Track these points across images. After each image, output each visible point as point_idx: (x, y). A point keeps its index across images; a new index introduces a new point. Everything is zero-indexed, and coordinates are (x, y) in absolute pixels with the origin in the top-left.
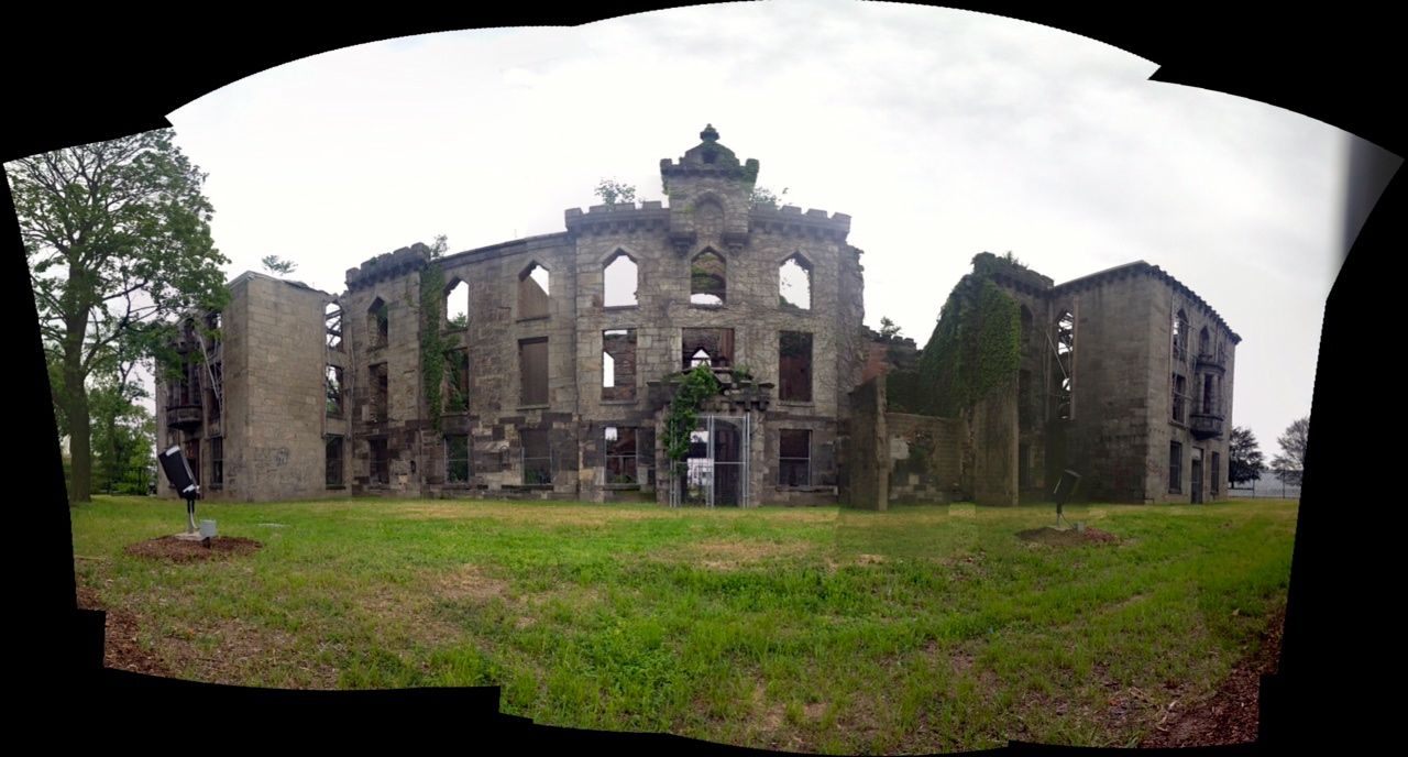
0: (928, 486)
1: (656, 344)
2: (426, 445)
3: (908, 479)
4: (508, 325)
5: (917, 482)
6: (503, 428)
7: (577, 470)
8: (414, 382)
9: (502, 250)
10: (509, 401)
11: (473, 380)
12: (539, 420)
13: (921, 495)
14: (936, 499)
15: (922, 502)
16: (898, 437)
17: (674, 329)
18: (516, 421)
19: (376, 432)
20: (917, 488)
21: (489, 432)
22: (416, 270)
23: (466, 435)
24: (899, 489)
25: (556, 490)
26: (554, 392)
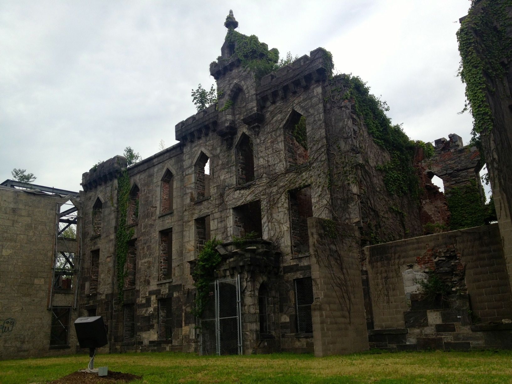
0: (457, 325)
1: (219, 225)
2: (115, 311)
3: (426, 319)
4: (155, 220)
5: (439, 321)
6: (150, 298)
7: (181, 327)
8: (111, 265)
9: (155, 161)
10: (154, 278)
11: (138, 262)
12: (167, 291)
13: (448, 337)
14: (473, 343)
15: (450, 348)
16: (411, 267)
17: (228, 211)
18: (157, 293)
19: (91, 303)
20: (439, 328)
21: (144, 301)
22: (116, 177)
23: (133, 304)
24: (417, 331)
25: (173, 344)
26: (174, 269)
